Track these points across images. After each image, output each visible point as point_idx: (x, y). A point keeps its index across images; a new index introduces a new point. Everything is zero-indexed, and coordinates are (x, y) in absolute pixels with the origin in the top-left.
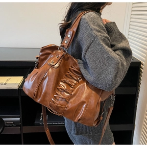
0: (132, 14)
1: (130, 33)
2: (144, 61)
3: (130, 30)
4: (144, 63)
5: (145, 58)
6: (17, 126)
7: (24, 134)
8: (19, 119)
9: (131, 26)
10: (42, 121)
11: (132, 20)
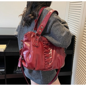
0: (69, 9)
1: (69, 19)
2: (77, 35)
3: (69, 18)
4: (76, 36)
5: (77, 33)
6: (3, 74)
7: (7, 79)
8: (4, 70)
9: (69, 16)
10: (18, 71)
11: (70, 12)
